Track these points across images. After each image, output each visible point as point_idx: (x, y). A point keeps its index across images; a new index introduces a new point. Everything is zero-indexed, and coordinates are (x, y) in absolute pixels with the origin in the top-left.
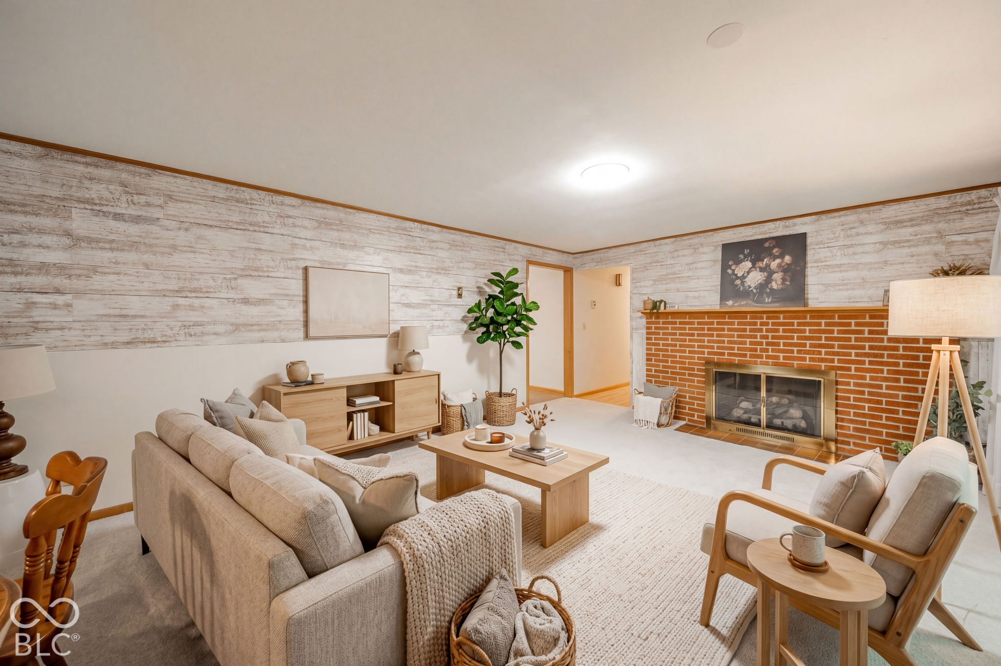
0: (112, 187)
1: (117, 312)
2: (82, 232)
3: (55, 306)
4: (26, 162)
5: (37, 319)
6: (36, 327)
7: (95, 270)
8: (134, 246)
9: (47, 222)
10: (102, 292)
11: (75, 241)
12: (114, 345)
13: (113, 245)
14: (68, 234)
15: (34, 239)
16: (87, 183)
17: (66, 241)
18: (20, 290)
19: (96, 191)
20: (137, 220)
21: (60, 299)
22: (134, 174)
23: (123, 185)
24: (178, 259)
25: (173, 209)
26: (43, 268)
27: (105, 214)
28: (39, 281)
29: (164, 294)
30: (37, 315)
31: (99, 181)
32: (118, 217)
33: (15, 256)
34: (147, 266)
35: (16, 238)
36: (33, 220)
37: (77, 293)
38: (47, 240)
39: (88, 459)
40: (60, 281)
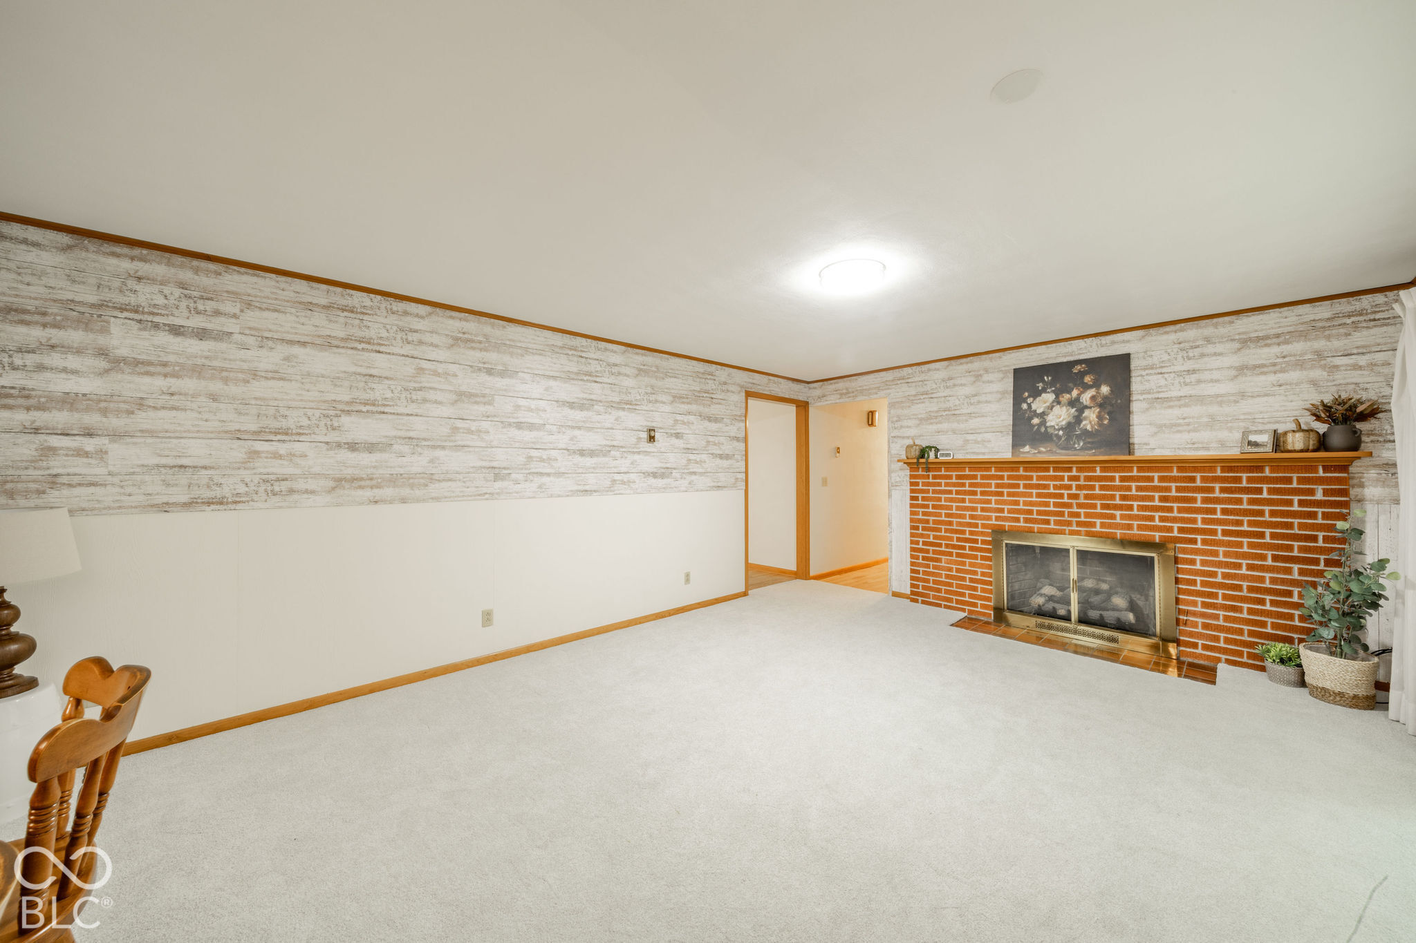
0: (167, 290)
1: (170, 461)
2: (123, 352)
3: (80, 453)
4: (44, 254)
5: (54, 472)
6: (54, 481)
7: (141, 404)
8: (198, 371)
9: (75, 336)
10: (151, 433)
11: (117, 363)
12: (165, 508)
13: (164, 368)
14: (102, 353)
15: (55, 359)
16: (131, 283)
17: (102, 364)
18: (36, 431)
19: (145, 295)
20: (202, 334)
21: (90, 444)
22: (196, 271)
23: (182, 285)
24: (258, 388)
25: (253, 318)
26: (69, 401)
27: (156, 326)
28: (59, 418)
29: (238, 436)
30: (57, 465)
31: (152, 280)
32: (176, 331)
33: (29, 384)
34: (214, 398)
35: (30, 359)
36: (56, 335)
37: (116, 436)
38: (72, 362)
39: (126, 668)
40: (93, 419)
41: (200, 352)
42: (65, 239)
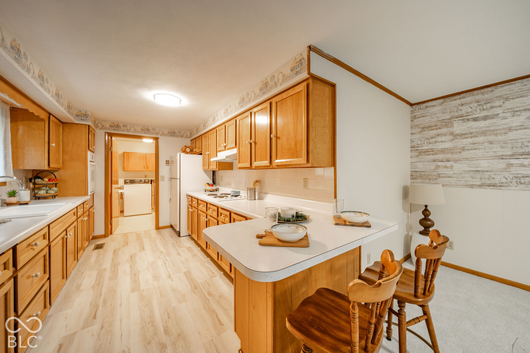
0: (472, 106)
1: (474, 169)
2: (458, 132)
3: (446, 167)
4: (436, 108)
5: (439, 173)
6: (439, 176)
7: (463, 149)
8: (484, 133)
9: (444, 130)
10: (467, 159)
11: (455, 136)
12: (472, 186)
13: (472, 135)
14: (452, 134)
15: (439, 139)
16: (460, 108)
17: (452, 137)
18: (435, 161)
19: (465, 110)
20: (485, 118)
21: (448, 164)
22: (483, 94)
23: (478, 101)
24: (512, 135)
26: (443, 151)
27: (468, 120)
28: (440, 156)
29: (502, 157)
30: (440, 171)
31: (466, 104)
32: (475, 120)
33: (433, 147)
34: (491, 143)
35: (434, 140)
36: (439, 131)
37: (456, 161)
38: (444, 138)
39: (443, 236)
40: (449, 156)
41: (485, 126)
42: (441, 101)
